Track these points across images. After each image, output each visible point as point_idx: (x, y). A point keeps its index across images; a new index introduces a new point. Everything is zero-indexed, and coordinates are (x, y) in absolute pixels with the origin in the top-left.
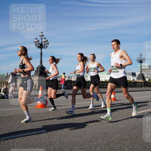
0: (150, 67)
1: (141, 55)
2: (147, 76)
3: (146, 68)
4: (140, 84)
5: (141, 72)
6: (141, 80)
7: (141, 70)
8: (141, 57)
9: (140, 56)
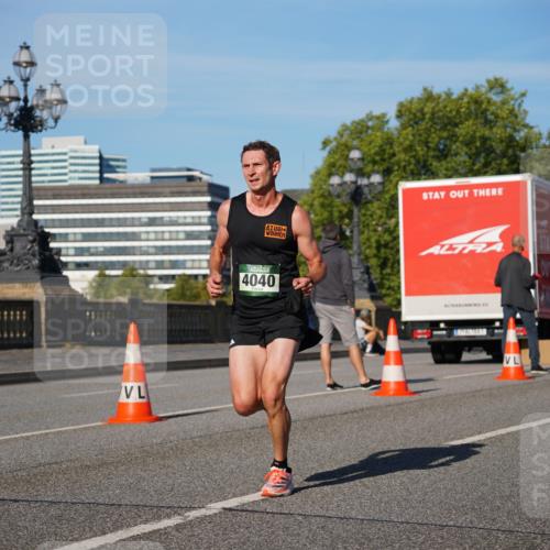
0: (113, 170)
1: (24, 57)
2: (80, 252)
3: (73, 180)
4: (19, 315)
5: (28, 209)
6: (25, 281)
7: (30, 193)
8: (26, 81)
9: (17, 64)
